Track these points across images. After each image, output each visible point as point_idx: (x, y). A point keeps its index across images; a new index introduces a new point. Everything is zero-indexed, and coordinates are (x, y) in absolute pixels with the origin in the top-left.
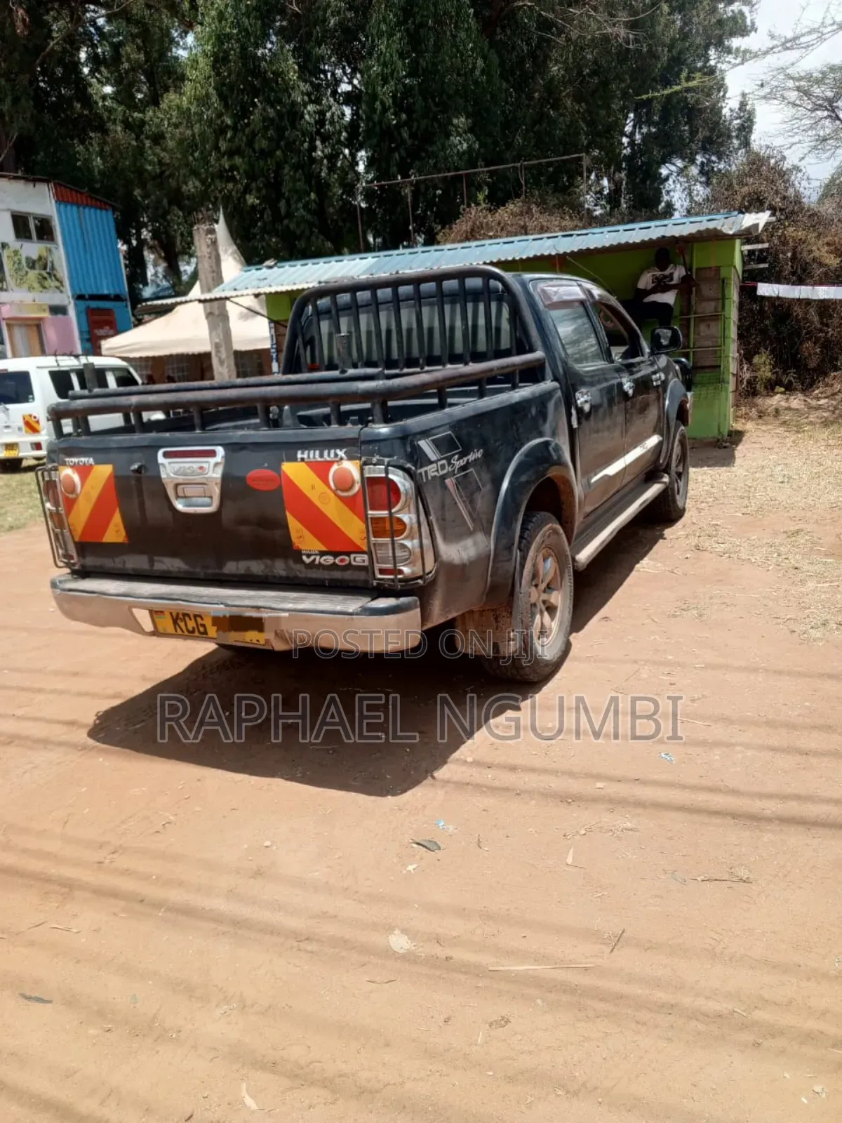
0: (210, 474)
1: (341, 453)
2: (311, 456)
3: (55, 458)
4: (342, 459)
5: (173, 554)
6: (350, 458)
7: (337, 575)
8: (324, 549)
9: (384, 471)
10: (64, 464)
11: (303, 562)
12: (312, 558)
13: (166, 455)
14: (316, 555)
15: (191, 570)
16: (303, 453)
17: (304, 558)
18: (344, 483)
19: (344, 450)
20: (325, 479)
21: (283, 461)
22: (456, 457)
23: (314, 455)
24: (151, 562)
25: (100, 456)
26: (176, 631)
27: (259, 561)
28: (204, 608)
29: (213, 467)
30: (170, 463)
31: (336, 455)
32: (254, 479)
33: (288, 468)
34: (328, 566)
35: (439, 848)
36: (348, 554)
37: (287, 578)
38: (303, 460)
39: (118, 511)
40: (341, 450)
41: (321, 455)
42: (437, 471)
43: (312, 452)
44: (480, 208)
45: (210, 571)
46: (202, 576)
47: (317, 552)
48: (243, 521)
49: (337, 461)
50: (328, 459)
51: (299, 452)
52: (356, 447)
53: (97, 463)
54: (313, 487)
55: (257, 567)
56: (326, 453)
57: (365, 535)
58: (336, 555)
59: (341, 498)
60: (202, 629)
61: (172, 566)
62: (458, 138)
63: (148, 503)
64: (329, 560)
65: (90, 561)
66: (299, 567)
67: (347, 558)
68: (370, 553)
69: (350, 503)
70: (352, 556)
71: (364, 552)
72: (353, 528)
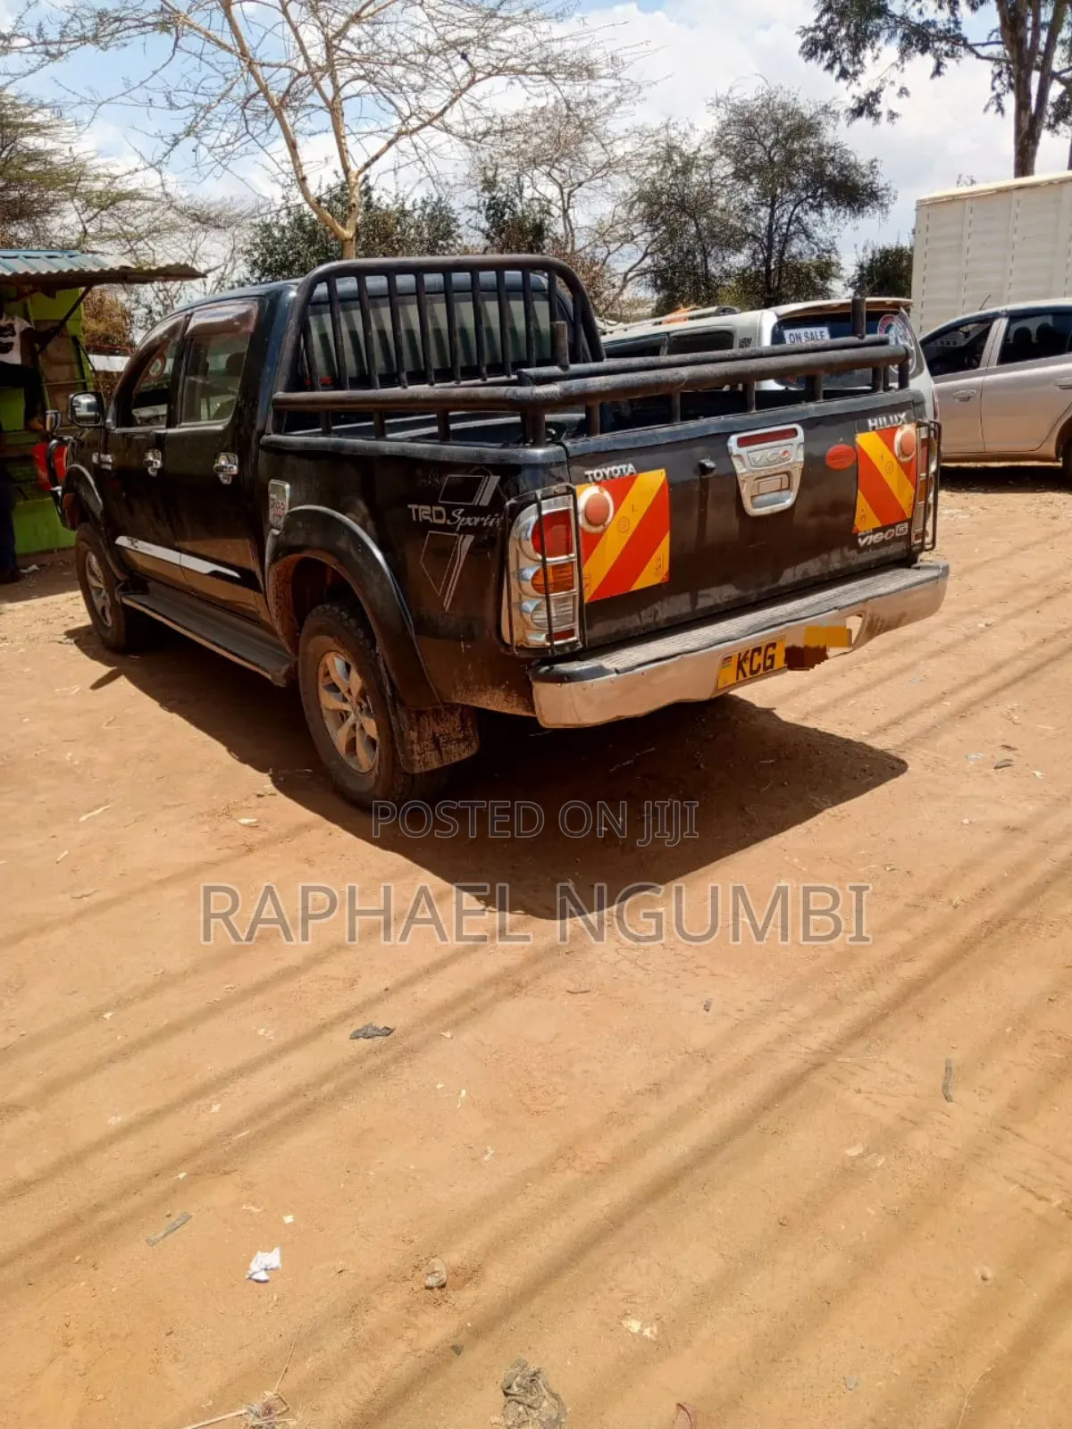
0: (794, 459)
1: (902, 417)
2: (880, 423)
4: (903, 422)
5: (723, 580)
7: (883, 552)
8: (878, 525)
10: (585, 480)
11: (858, 545)
12: (867, 538)
13: (739, 443)
14: (871, 534)
15: (743, 594)
16: (873, 421)
17: (860, 541)
18: (907, 447)
19: (904, 413)
20: (891, 448)
21: (856, 433)
23: (882, 422)
24: (694, 601)
25: (645, 459)
26: (737, 677)
27: (817, 559)
29: (793, 452)
30: (748, 453)
31: (899, 419)
32: (832, 456)
33: (862, 440)
34: (877, 544)
36: (894, 526)
37: (841, 571)
39: (667, 536)
41: (888, 421)
43: (880, 419)
45: (765, 589)
46: (756, 596)
47: (871, 531)
48: (815, 512)
49: (899, 426)
50: (894, 425)
51: (869, 421)
53: (640, 469)
54: (882, 457)
56: (892, 418)
57: (912, 500)
58: (884, 529)
61: (720, 598)
63: (711, 514)
64: (880, 536)
66: (854, 553)
67: (893, 531)
68: (912, 521)
69: (907, 469)
70: (897, 527)
71: (907, 520)
72: (904, 494)
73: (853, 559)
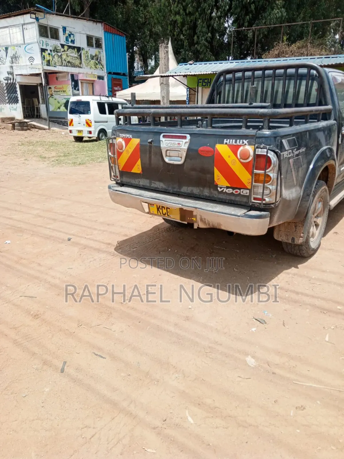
0: (183, 147)
1: (245, 142)
2: (231, 142)
3: (115, 134)
4: (245, 144)
5: (160, 180)
6: (250, 144)
7: (233, 198)
8: (229, 185)
9: (266, 152)
10: (119, 136)
11: (218, 190)
12: (222, 189)
13: (164, 136)
14: (225, 188)
15: (167, 188)
16: (227, 140)
17: (219, 188)
18: (245, 156)
19: (247, 141)
20: (236, 154)
21: (217, 143)
22: (296, 149)
23: (232, 142)
24: (150, 183)
25: (135, 134)
26: (158, 213)
27: (198, 188)
28: (172, 205)
29: (184, 144)
30: (165, 140)
31: (243, 142)
32: (202, 151)
33: (219, 147)
34: (229, 193)
35: (266, 323)
36: (240, 189)
37: (209, 197)
38: (226, 143)
39: (140, 159)
40: (246, 140)
41: (236, 142)
42: (287, 155)
43: (231, 140)
44: (284, 44)
45: (175, 190)
46: (171, 191)
47: (225, 187)
48: (193, 169)
49: (243, 145)
50: (239, 144)
51: (225, 140)
52: (255, 140)
53: (133, 137)
54: (229, 157)
55: (196, 191)
56: (238, 141)
57: (250, 181)
58: (233, 188)
59: (241, 163)
60: (168, 214)
61: (159, 186)
62: (277, 10)
63: (153, 157)
64: (230, 191)
65: (125, 180)
66: (216, 192)
67: (239, 191)
68: (250, 190)
69: (246, 166)
70: (242, 190)
71: (248, 189)
72: (245, 177)
73: (215, 195)
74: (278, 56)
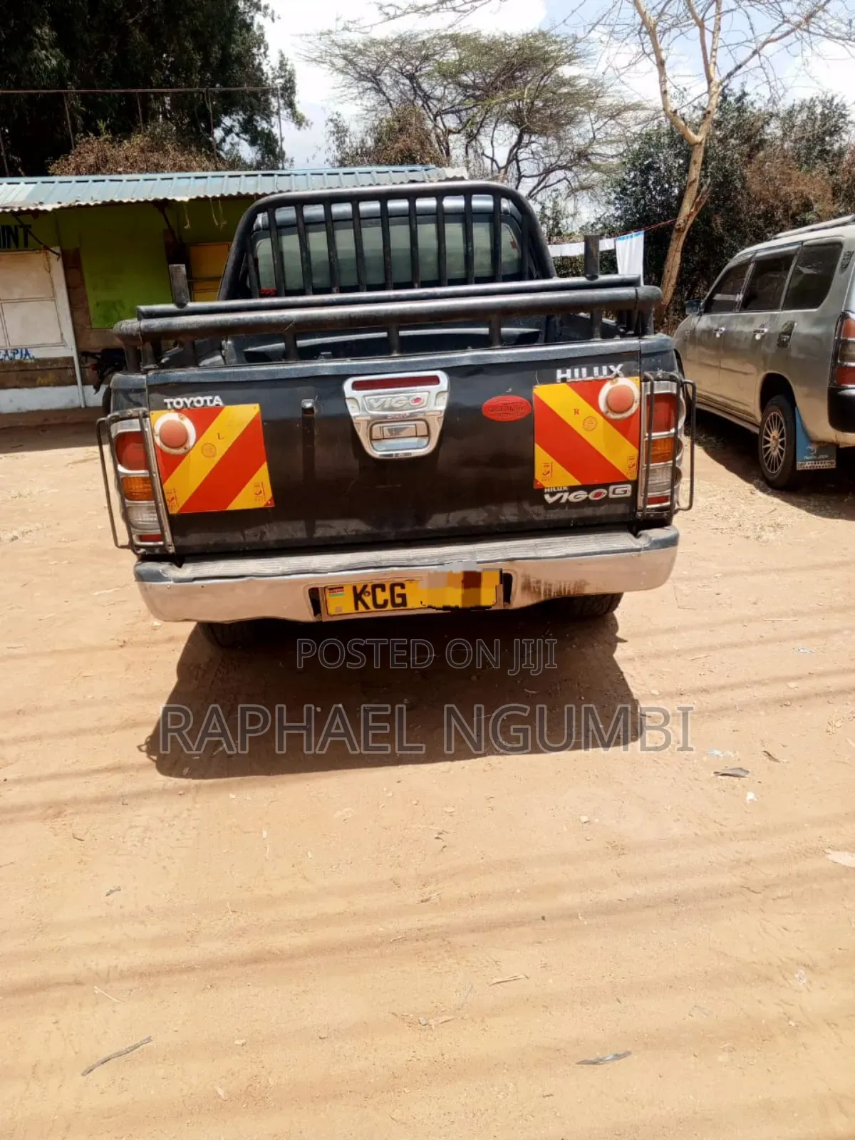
0: (432, 407)
1: (616, 369)
2: (577, 374)
4: (617, 376)
5: (347, 514)
6: (628, 374)
7: (588, 512)
10: (162, 407)
11: (545, 501)
12: (558, 496)
13: (357, 386)
14: (565, 491)
15: (376, 531)
16: (564, 372)
17: (547, 497)
19: (620, 366)
20: (593, 403)
21: (536, 384)
23: (581, 374)
24: (311, 529)
26: (357, 608)
27: (481, 510)
29: (434, 399)
31: (610, 372)
32: (494, 407)
33: (543, 392)
34: (578, 503)
35: (748, 772)
36: (606, 486)
37: (519, 524)
38: (564, 380)
40: (616, 366)
41: (590, 373)
43: (576, 371)
44: (102, 139)
45: (406, 529)
46: (392, 536)
47: (565, 488)
48: (469, 462)
49: (609, 379)
50: (602, 377)
51: (559, 372)
52: (632, 361)
53: (228, 402)
56: (596, 370)
57: (635, 461)
58: (588, 488)
59: (611, 421)
60: (398, 600)
61: (345, 530)
63: (319, 451)
64: (582, 495)
66: (539, 509)
67: (605, 491)
70: (612, 488)
71: (627, 482)
72: (621, 454)
73: (537, 514)
74: (95, 169)
